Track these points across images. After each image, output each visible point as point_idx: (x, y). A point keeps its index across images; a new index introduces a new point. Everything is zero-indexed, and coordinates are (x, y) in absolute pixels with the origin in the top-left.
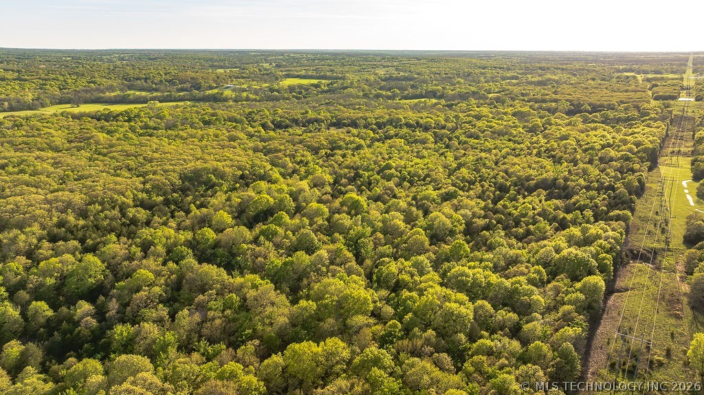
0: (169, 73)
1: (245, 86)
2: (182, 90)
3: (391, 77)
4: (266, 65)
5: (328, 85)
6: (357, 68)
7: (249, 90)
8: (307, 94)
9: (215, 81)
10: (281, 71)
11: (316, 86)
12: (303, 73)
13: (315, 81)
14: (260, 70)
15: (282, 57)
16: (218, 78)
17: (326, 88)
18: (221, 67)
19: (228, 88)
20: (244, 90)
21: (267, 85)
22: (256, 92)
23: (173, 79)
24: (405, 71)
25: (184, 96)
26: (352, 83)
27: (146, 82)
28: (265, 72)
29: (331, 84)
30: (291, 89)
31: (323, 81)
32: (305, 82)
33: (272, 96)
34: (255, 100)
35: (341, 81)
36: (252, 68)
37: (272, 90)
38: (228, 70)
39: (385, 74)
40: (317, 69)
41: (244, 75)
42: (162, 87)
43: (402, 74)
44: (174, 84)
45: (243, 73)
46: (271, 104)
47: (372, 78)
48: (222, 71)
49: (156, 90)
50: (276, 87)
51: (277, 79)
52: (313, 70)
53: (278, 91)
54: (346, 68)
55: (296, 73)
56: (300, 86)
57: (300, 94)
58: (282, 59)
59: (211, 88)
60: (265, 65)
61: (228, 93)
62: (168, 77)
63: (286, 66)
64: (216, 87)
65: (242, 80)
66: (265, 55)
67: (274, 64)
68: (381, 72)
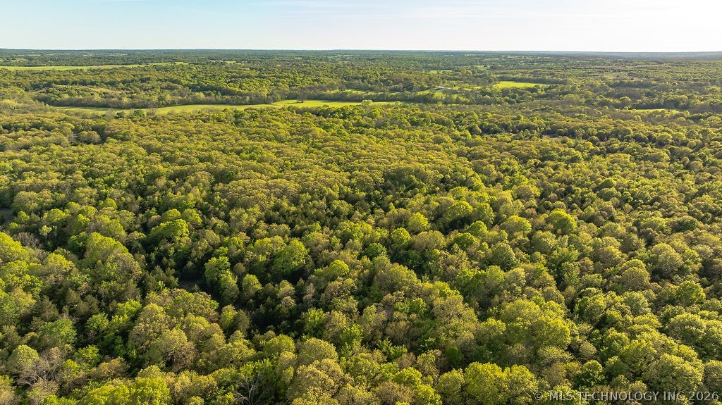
0: (384, 73)
1: (456, 88)
2: (395, 90)
3: (621, 83)
4: (481, 67)
5: (546, 90)
6: (581, 71)
7: (460, 92)
8: (521, 99)
9: (427, 82)
10: (496, 74)
11: (532, 90)
12: (519, 76)
13: (532, 85)
14: (473, 72)
15: (498, 59)
16: (430, 79)
17: (543, 93)
18: (435, 69)
19: (439, 89)
20: (455, 92)
21: (479, 88)
22: (467, 95)
23: (387, 80)
24: (641, 77)
25: (396, 96)
26: (574, 88)
27: (363, 81)
28: (479, 74)
29: (550, 88)
30: (505, 92)
31: (541, 85)
32: (520, 85)
33: (483, 100)
34: (465, 103)
35: (560, 86)
36: (466, 70)
37: (484, 93)
38: (441, 72)
39: (614, 80)
40: (535, 71)
41: (456, 77)
42: (377, 87)
43: (636, 79)
44: (388, 84)
45: (456, 75)
46: (481, 107)
47: (598, 83)
48: (435, 72)
49: (371, 90)
50: (488, 90)
51: (490, 81)
52: (531, 73)
53: (490, 94)
54: (569, 72)
55: (512, 76)
56: (515, 90)
57: (513, 97)
58: (498, 61)
59: (423, 89)
60: (479, 67)
61: (438, 94)
62: (383, 78)
63: (501, 68)
64: (428, 89)
65: (454, 82)
66: (481, 57)
67: (489, 66)
68: (610, 77)
